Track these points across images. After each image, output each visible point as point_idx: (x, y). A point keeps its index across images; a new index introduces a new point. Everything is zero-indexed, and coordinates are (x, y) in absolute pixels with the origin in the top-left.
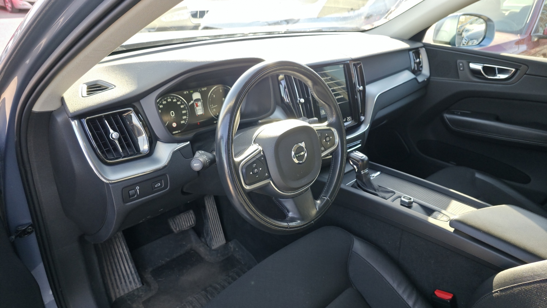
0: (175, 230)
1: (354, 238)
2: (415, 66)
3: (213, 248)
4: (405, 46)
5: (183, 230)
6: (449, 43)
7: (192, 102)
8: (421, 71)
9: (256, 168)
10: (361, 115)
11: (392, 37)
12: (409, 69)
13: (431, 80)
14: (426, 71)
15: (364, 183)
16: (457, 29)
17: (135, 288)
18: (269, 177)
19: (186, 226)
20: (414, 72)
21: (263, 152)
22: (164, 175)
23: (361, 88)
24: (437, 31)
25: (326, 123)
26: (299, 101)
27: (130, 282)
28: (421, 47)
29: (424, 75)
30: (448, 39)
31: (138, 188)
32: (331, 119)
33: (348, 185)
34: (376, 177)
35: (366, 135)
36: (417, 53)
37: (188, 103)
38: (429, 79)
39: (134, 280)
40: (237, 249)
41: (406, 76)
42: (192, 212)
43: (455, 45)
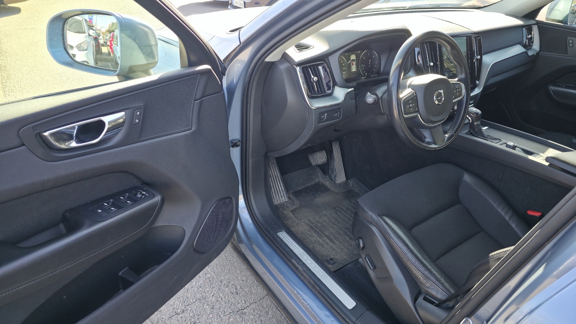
0: (313, 163)
1: (464, 172)
2: (526, 41)
3: (337, 182)
4: (519, 22)
5: (318, 164)
6: (561, 22)
7: (350, 61)
8: (532, 46)
9: (411, 104)
10: (476, 80)
11: (506, 15)
12: (521, 43)
13: (540, 54)
14: (536, 46)
15: (476, 132)
16: (571, 7)
17: (284, 201)
18: (418, 111)
19: (320, 161)
20: (525, 46)
21: (416, 94)
22: (340, 109)
23: (479, 57)
24: (551, 10)
25: (456, 79)
26: (429, 64)
27: (281, 196)
28: (534, 24)
29: (534, 50)
30: (561, 18)
31: (326, 114)
32: (460, 76)
33: (464, 133)
34: (485, 129)
35: (479, 97)
36: (529, 29)
37: (347, 62)
38: (538, 54)
39: (284, 195)
40: (355, 186)
41: (517, 50)
42: (324, 152)
43: (567, 24)
